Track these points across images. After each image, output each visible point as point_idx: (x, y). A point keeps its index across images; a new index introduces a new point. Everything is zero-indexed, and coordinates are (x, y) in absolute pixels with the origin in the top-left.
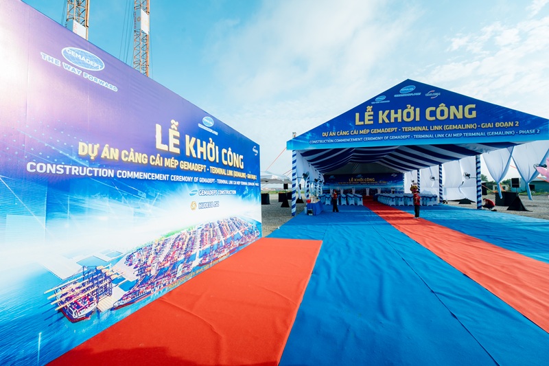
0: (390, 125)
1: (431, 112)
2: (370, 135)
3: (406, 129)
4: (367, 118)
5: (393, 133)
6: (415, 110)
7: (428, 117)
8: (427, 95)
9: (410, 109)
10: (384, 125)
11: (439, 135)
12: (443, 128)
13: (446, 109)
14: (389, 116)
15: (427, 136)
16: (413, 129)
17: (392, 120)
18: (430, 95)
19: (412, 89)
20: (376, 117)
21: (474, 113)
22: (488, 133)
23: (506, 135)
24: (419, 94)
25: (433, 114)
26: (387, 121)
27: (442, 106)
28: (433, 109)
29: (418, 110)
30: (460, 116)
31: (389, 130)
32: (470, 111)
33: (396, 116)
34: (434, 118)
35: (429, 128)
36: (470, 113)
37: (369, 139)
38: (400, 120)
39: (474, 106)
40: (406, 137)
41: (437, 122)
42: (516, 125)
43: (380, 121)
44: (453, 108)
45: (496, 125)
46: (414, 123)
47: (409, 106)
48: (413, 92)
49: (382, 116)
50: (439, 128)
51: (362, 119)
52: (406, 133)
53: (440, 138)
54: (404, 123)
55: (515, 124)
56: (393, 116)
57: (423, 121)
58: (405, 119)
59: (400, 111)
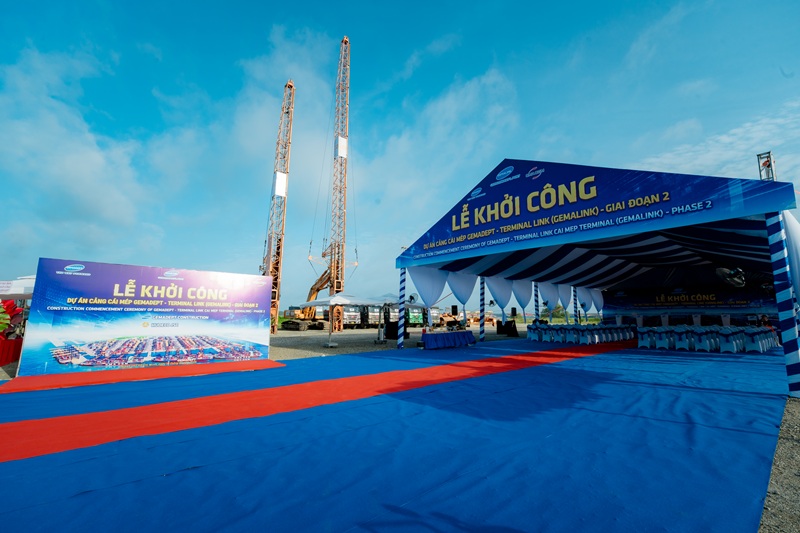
0: (486, 226)
1: (533, 199)
2: (467, 242)
3: (504, 229)
4: (463, 220)
5: (491, 237)
6: (513, 201)
7: (531, 208)
8: (528, 175)
9: (508, 200)
10: (482, 227)
11: (546, 233)
12: (550, 220)
13: (552, 191)
14: (485, 215)
15: (530, 236)
16: (513, 228)
17: (489, 219)
18: (532, 174)
19: (510, 172)
20: (471, 216)
21: (593, 189)
22: (618, 220)
23: (648, 219)
24: (518, 176)
25: (536, 201)
26: (483, 221)
27: (548, 188)
28: (536, 194)
29: (517, 199)
30: (572, 198)
31: (486, 233)
32: (588, 187)
33: (493, 212)
34: (537, 208)
35: (532, 224)
36: (587, 191)
37: (466, 247)
38: (497, 218)
39: (592, 179)
40: (505, 239)
41: (543, 213)
42: (665, 199)
43: (477, 223)
44: (562, 188)
45: (630, 203)
46: (513, 219)
47: (507, 196)
48: (511, 175)
49: (478, 215)
50: (545, 221)
51: (458, 223)
52: (505, 234)
53: (547, 236)
54: (503, 221)
55: (662, 197)
56: (490, 212)
57: (525, 215)
58: (504, 215)
59: (496, 204)
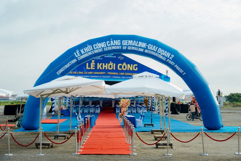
0: (102, 71)
1: (120, 66)
2: (93, 75)
3: (109, 73)
4: (92, 66)
5: (104, 75)
6: (113, 65)
7: (119, 69)
8: (119, 58)
9: (111, 64)
10: (100, 70)
11: (123, 77)
12: (124, 74)
13: (126, 66)
14: (102, 66)
15: (118, 77)
16: (112, 73)
17: (103, 68)
18: (120, 58)
20: (96, 66)
21: (137, 68)
24: (115, 57)
25: (121, 67)
26: (101, 68)
27: (125, 64)
28: (121, 65)
29: (114, 64)
30: (131, 69)
31: (102, 73)
33: (105, 66)
34: (121, 69)
35: (119, 74)
36: (135, 68)
37: (93, 77)
38: (107, 69)
39: (136, 65)
40: (109, 77)
41: (122, 71)
43: (98, 68)
44: (129, 65)
46: (112, 71)
47: (111, 62)
48: (112, 56)
49: (99, 66)
50: (123, 74)
51: (89, 66)
52: (109, 75)
54: (108, 70)
56: (104, 66)
57: (116, 70)
58: (109, 68)
59: (107, 64)
